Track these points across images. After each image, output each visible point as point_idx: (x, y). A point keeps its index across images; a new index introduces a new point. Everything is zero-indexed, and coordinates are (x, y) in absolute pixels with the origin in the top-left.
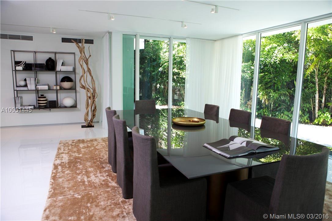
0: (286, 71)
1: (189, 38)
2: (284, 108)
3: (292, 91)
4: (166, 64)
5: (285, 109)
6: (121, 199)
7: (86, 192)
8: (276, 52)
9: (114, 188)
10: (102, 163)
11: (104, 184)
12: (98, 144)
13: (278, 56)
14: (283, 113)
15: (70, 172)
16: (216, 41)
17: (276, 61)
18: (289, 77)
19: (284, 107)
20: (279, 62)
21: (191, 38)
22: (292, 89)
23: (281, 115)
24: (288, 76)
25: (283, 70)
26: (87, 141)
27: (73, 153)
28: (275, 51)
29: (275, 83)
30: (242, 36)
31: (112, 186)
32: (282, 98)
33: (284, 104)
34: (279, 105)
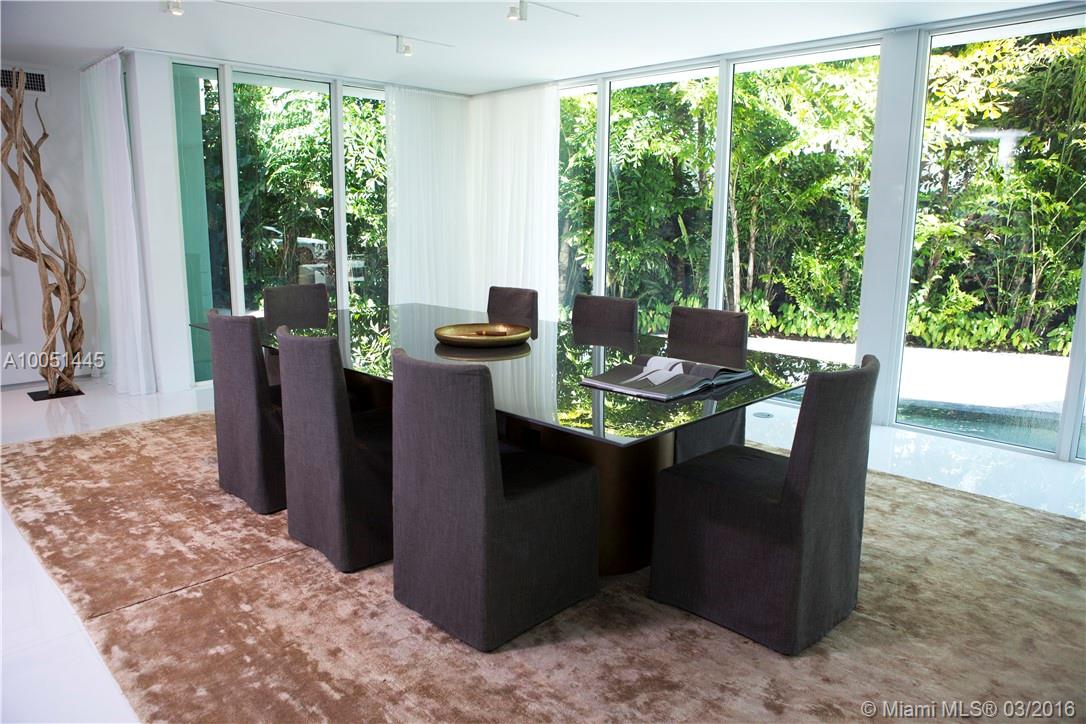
0: (657, 188)
1: (393, 84)
2: (656, 295)
3: (675, 244)
4: (283, 168)
5: (658, 298)
6: (337, 577)
7: (208, 578)
8: (630, 134)
9: (291, 554)
10: (200, 495)
11: (253, 548)
12: (143, 443)
13: (637, 146)
14: (654, 309)
15: (108, 537)
16: (471, 96)
17: (633, 160)
18: (665, 207)
19: (656, 291)
20: (640, 165)
21: (400, 86)
22: (675, 241)
23: (648, 314)
24: (663, 205)
25: (647, 185)
26: (94, 439)
27: (67, 482)
28: (627, 132)
29: (628, 224)
30: (555, 87)
31: (284, 550)
32: (649, 267)
33: (652, 283)
34: (642, 287)
